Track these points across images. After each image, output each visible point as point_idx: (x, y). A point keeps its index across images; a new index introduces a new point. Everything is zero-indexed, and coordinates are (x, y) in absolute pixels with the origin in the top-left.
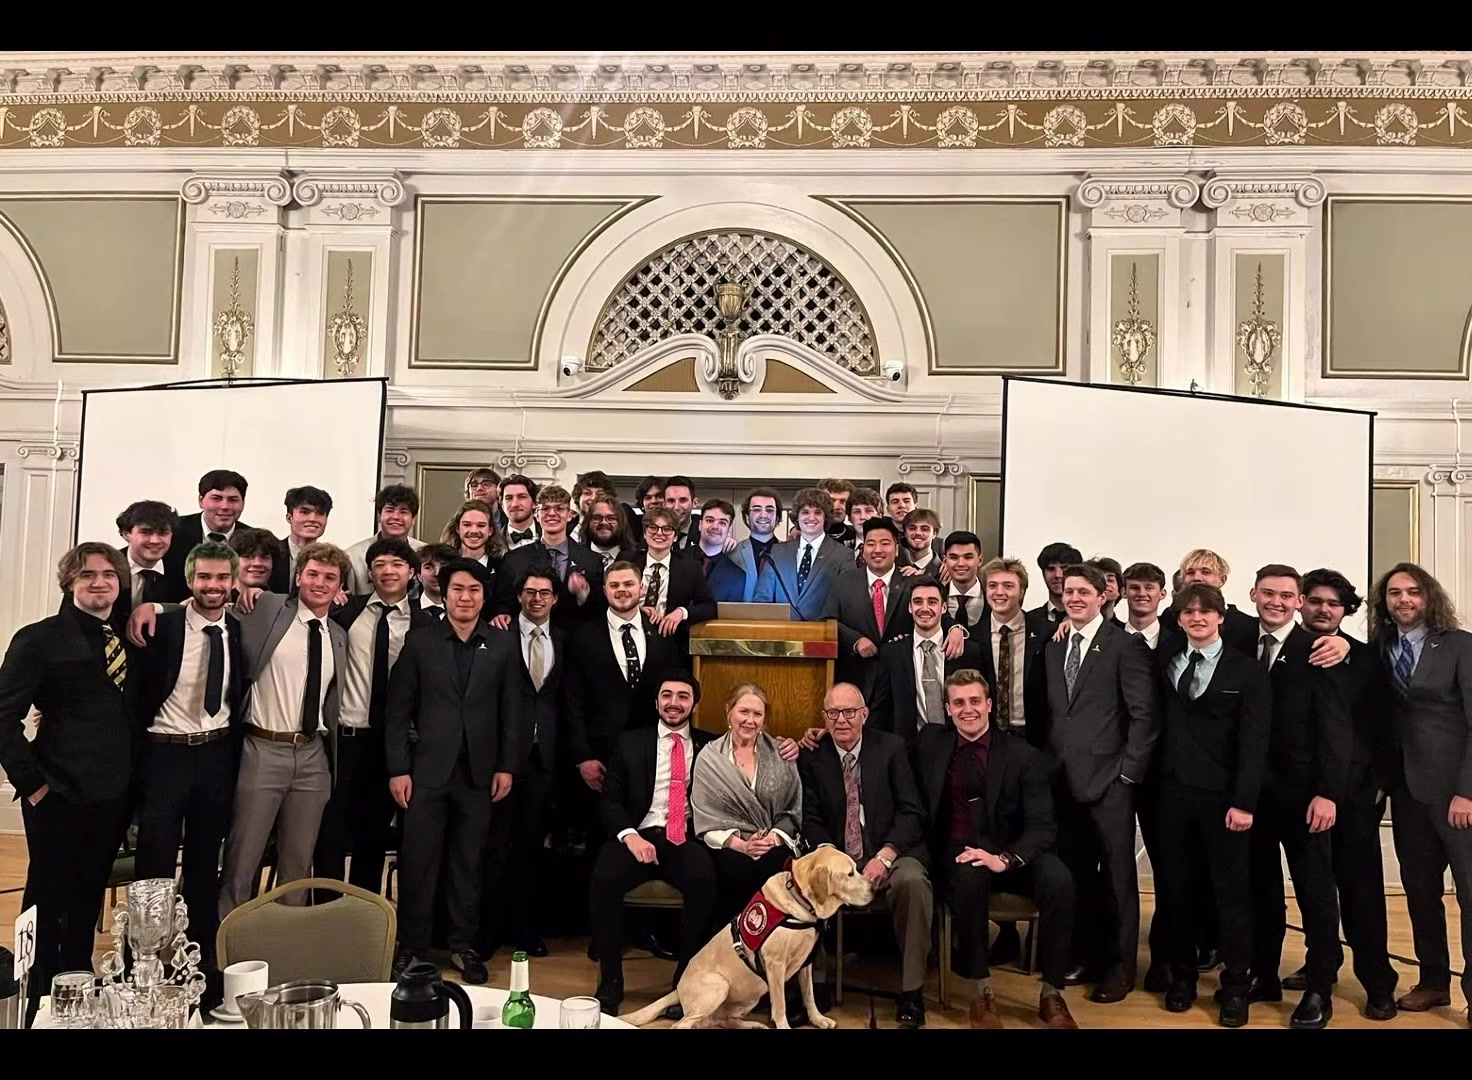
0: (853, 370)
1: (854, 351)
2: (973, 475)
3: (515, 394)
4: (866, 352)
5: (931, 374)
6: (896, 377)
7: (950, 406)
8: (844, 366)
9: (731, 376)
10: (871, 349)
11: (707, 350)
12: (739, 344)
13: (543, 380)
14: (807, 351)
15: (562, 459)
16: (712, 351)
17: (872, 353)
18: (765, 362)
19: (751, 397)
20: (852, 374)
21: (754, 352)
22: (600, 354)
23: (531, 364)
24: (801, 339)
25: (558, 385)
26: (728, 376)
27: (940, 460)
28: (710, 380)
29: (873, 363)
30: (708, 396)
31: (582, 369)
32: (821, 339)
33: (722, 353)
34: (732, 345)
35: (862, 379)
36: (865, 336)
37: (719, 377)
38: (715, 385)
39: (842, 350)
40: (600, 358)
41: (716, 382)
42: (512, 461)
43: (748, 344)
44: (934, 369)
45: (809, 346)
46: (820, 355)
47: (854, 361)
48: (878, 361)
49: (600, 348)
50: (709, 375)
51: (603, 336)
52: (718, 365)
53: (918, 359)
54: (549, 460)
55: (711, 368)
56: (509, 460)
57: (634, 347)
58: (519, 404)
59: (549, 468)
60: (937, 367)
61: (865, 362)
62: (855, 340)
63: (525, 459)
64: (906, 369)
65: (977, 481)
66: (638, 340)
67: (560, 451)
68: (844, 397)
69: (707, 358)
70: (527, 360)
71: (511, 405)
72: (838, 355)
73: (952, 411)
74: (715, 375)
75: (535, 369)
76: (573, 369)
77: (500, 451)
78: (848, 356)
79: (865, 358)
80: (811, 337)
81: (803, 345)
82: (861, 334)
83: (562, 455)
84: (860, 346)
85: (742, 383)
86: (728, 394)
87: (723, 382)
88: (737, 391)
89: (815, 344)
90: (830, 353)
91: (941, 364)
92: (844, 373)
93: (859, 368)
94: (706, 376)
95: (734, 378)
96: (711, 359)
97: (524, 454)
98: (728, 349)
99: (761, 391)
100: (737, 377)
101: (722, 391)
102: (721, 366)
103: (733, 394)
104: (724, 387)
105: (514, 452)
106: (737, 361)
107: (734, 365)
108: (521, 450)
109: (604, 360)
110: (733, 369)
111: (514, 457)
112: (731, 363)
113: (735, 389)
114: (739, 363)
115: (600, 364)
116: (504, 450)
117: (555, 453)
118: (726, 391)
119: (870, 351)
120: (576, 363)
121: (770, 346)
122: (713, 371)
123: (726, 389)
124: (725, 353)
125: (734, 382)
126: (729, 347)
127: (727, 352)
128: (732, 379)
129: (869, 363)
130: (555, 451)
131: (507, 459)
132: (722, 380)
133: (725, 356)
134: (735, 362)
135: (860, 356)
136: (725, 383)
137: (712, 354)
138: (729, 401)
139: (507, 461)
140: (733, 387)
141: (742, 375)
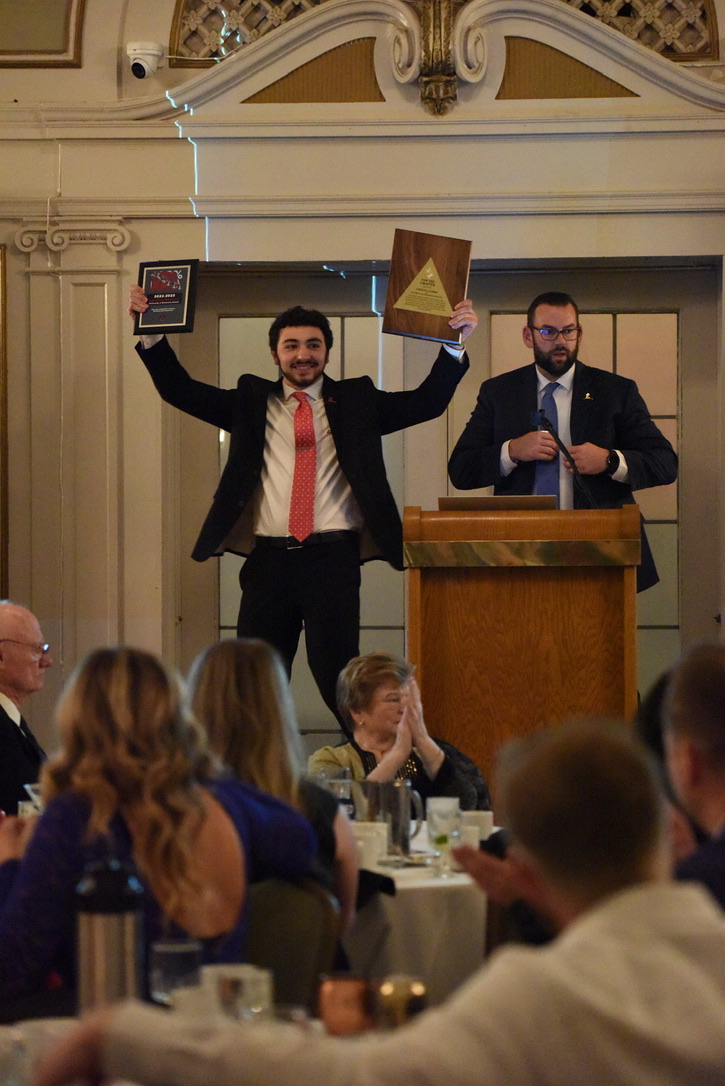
0: (669, 51)
1: (669, 14)
3: (43, 115)
4: (693, 14)
8: (650, 44)
9: (443, 72)
10: (703, 10)
11: (396, 23)
12: (455, 12)
13: (92, 85)
14: (581, 19)
15: (132, 233)
16: (407, 24)
17: (703, 16)
18: (503, 43)
19: (481, 108)
20: (665, 59)
21: (482, 26)
22: (194, 33)
23: (70, 56)
25: (120, 96)
26: (437, 73)
28: (404, 79)
29: (705, 35)
30: (399, 109)
31: (165, 63)
33: (425, 28)
34: (444, 15)
35: (677, 66)
37: (421, 74)
38: (412, 90)
39: (650, 13)
40: (195, 40)
41: (415, 83)
42: (42, 240)
43: (472, 11)
45: (584, 9)
46: (605, 26)
47: (670, 32)
48: (714, 32)
49: (194, 22)
50: (402, 71)
52: (419, 54)
54: (109, 236)
55: (405, 59)
56: (35, 237)
57: (258, 16)
58: (50, 133)
59: (108, 249)
61: (691, 33)
63: (66, 236)
67: (128, 219)
68: (652, 102)
69: (398, 40)
70: (59, 46)
71: (35, 134)
72: (641, 21)
74: (413, 72)
75: (76, 64)
76: (148, 64)
77: (16, 220)
78: (659, 24)
79: (690, 26)
81: (571, 8)
83: (135, 226)
84: (678, 5)
85: (464, 83)
86: (438, 105)
87: (427, 83)
88: (456, 96)
89: (596, 3)
90: (625, 18)
92: (650, 57)
93: (680, 46)
94: (396, 74)
95: (449, 75)
96: (404, 41)
97: (62, 226)
98: (438, 23)
99: (498, 98)
100: (455, 73)
101: (427, 99)
102: (423, 54)
103: (447, 104)
104: (431, 93)
105: (45, 223)
106: (454, 44)
107: (448, 53)
108: (56, 218)
109: (205, 44)
110: (446, 60)
111: (45, 232)
112: (443, 49)
113: (450, 95)
114: (456, 47)
115: (198, 53)
116: (25, 219)
117: (120, 223)
118: (434, 100)
119: (699, 13)
120: (154, 55)
121: (516, 11)
122: (409, 65)
123: (434, 96)
124: (431, 29)
125: (448, 83)
126: (440, 18)
127: (434, 28)
128: (445, 78)
129: (700, 37)
130: (120, 218)
131: (31, 235)
132: (425, 79)
133: (431, 37)
134: (450, 47)
135: (681, 23)
136: (432, 86)
137: (407, 31)
138: (441, 119)
139: (32, 240)
140: (446, 92)
141: (462, 70)
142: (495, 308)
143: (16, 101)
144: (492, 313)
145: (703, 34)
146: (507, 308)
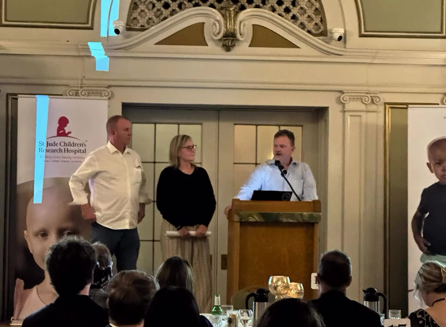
0: (309, 32)
1: (309, 19)
2: (389, 104)
3: (80, 47)
4: (317, 20)
5: (361, 36)
6: (340, 38)
7: (374, 57)
8: (303, 29)
9: (232, 36)
10: (321, 18)
11: (215, 18)
12: (236, 15)
14: (278, 18)
16: (218, 19)
17: (321, 21)
18: (252, 27)
19: (243, 50)
20: (308, 34)
21: (246, 20)
22: (135, 18)
23: (89, 25)
24: (274, 10)
26: (229, 36)
27: (367, 93)
28: (216, 38)
30: (213, 50)
31: (125, 29)
32: (287, 10)
33: (225, 19)
34: (232, 16)
35: (316, 38)
36: (316, 9)
37: (223, 37)
38: (219, 42)
39: (303, 19)
40: (135, 21)
41: (220, 40)
42: (77, 93)
43: (242, 15)
44: (363, 32)
45: (280, 15)
46: (287, 21)
47: (310, 26)
48: (326, 27)
49: (135, 14)
50: (216, 35)
51: (137, 5)
52: (223, 29)
53: (353, 26)
54: (103, 93)
55: (217, 31)
57: (160, 13)
58: (82, 54)
59: (104, 98)
60: (365, 31)
61: (316, 27)
62: (310, 12)
64: (345, 34)
65: (391, 108)
66: (163, 9)
67: (110, 86)
68: (304, 50)
69: (214, 24)
70: (86, 22)
71: (76, 54)
72: (299, 21)
73: (375, 61)
74: (220, 36)
75: (92, 28)
76: (120, 29)
77: (67, 86)
78: (306, 23)
79: (316, 24)
80: (281, 9)
81: (275, 14)
82: (314, 8)
83: (113, 89)
84: (313, 16)
85: (238, 40)
86: (228, 48)
87: (225, 40)
88: (234, 46)
89: (284, 14)
90: (293, 20)
91: (367, 30)
92: (303, 33)
93: (313, 31)
94: (213, 36)
95: (233, 37)
96: (217, 24)
97: (84, 88)
98: (230, 18)
99: (250, 46)
100: (236, 37)
101: (224, 46)
102: (225, 29)
103: (231, 48)
104: (226, 44)
105: (78, 87)
106: (237, 26)
107: (234, 30)
108: (83, 85)
109: (139, 23)
110: (234, 32)
111: (78, 90)
112: (233, 28)
113: (233, 44)
114: (237, 27)
115: (136, 25)
116: (71, 85)
117: (107, 87)
118: (227, 46)
119: (320, 20)
120: (122, 26)
121: (255, 15)
122: (219, 33)
123: (227, 45)
124: (228, 21)
125: (233, 40)
126: (231, 17)
127: (229, 20)
128: (232, 38)
129: (320, 28)
130: (107, 86)
131: (73, 92)
132: (225, 38)
133: (228, 24)
134: (235, 27)
135: (314, 23)
136: (227, 41)
137: (218, 21)
138: (229, 53)
139: (73, 93)
140: (232, 43)
141: (238, 36)
142: (236, 123)
143: (68, 41)
144: (235, 124)
145: (321, 27)
146: (241, 123)
